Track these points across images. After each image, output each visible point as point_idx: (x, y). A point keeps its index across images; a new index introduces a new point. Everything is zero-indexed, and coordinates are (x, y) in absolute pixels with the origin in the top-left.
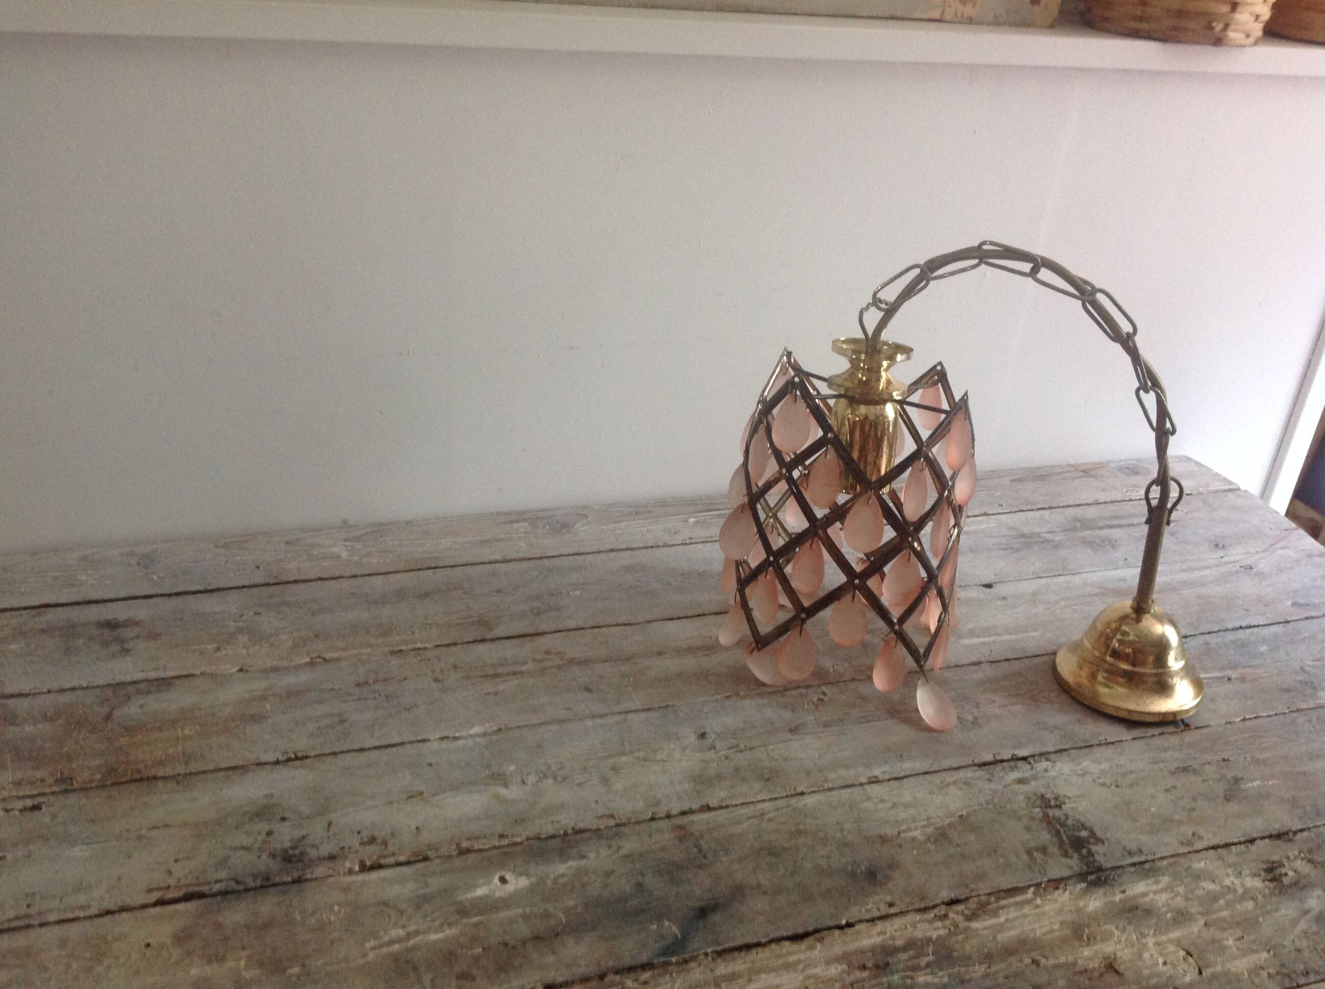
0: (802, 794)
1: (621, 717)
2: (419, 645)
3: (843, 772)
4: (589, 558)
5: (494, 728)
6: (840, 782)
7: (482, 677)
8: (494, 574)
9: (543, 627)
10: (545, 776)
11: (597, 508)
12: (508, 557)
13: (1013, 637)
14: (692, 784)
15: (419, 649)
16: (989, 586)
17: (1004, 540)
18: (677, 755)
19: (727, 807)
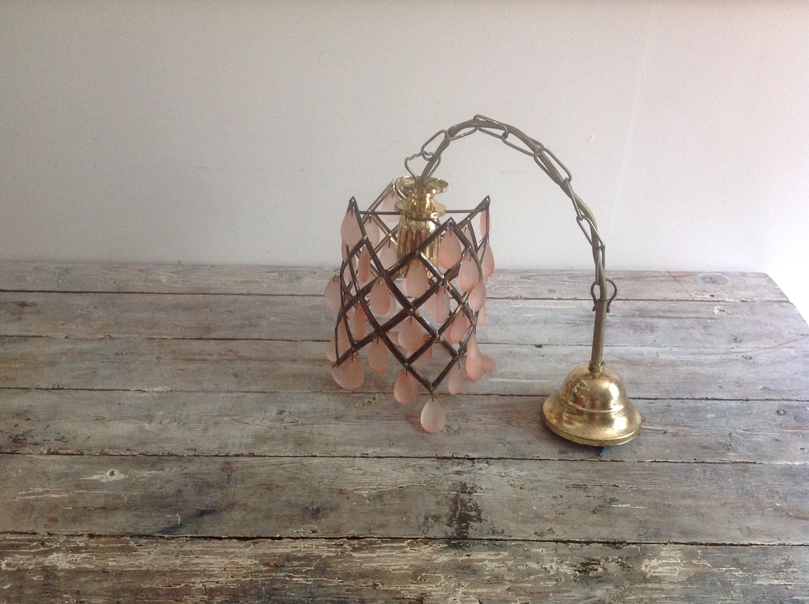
0: (316, 456)
1: (243, 394)
2: (164, 337)
3: (349, 448)
4: (297, 298)
5: (169, 389)
6: (342, 454)
7: (183, 359)
8: (235, 302)
9: (239, 336)
10: (175, 421)
11: (326, 269)
12: (250, 293)
13: (529, 381)
14: (254, 439)
15: (164, 339)
16: (540, 346)
17: (573, 317)
18: (258, 422)
19: (265, 456)
